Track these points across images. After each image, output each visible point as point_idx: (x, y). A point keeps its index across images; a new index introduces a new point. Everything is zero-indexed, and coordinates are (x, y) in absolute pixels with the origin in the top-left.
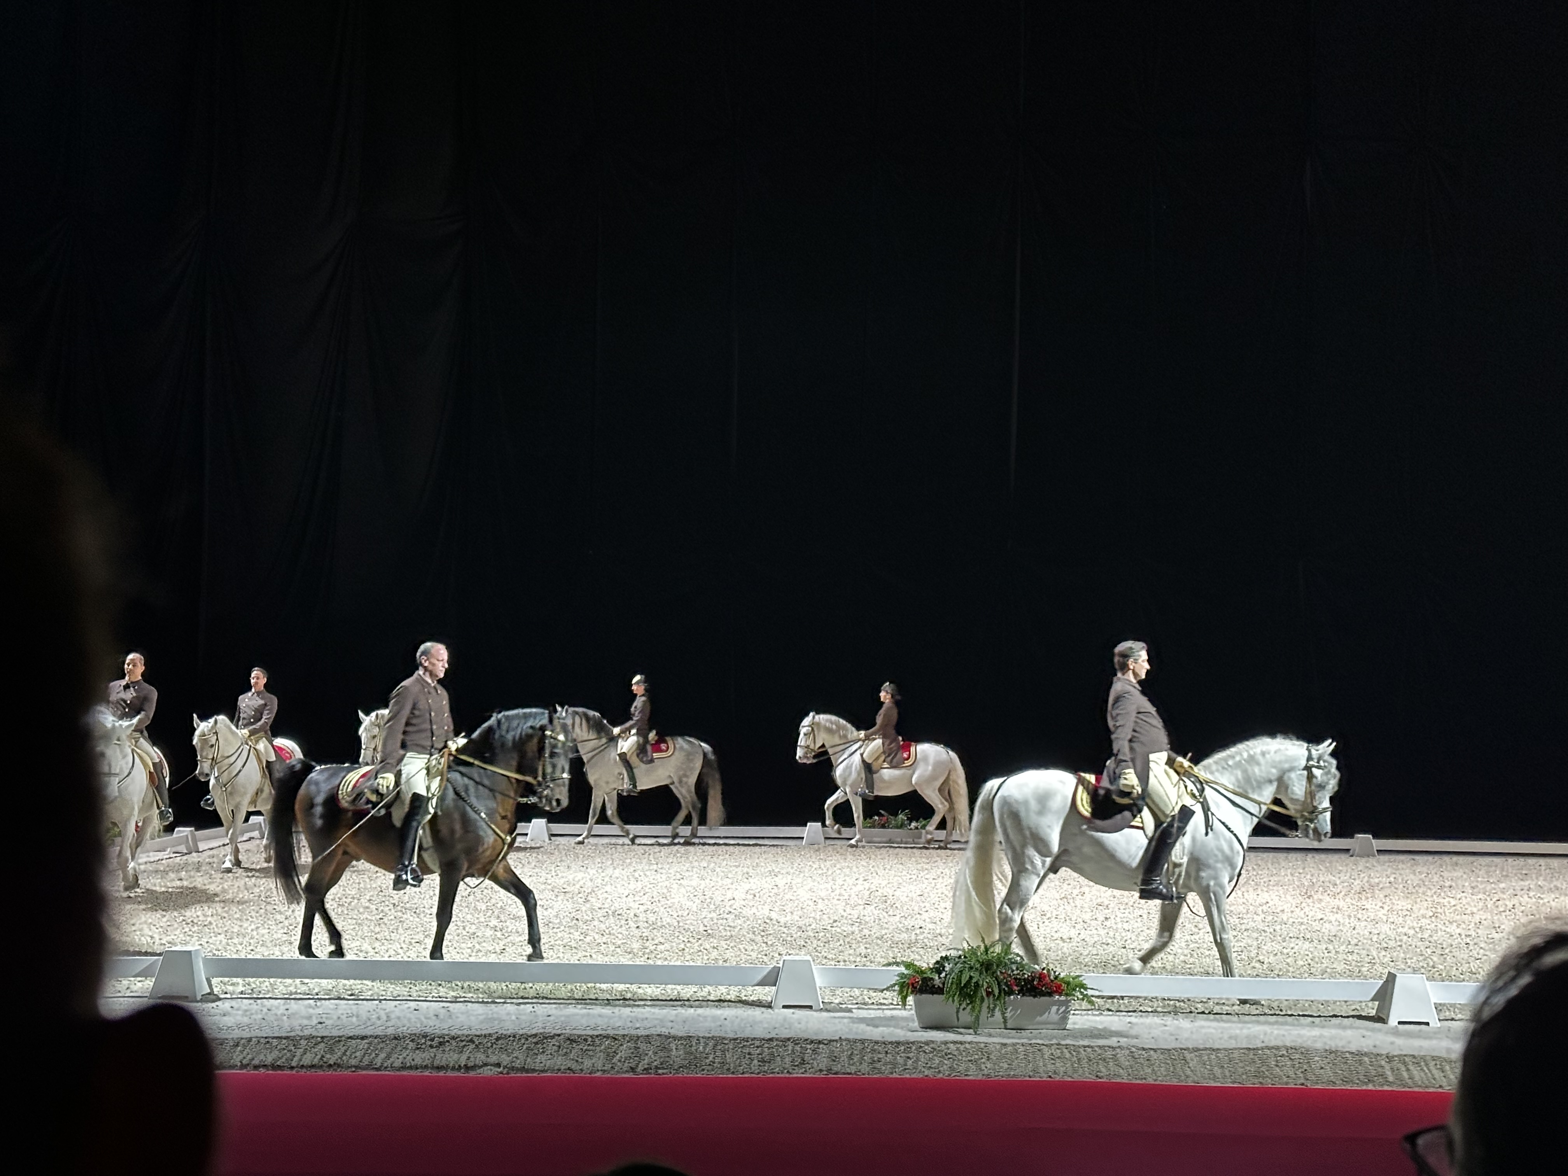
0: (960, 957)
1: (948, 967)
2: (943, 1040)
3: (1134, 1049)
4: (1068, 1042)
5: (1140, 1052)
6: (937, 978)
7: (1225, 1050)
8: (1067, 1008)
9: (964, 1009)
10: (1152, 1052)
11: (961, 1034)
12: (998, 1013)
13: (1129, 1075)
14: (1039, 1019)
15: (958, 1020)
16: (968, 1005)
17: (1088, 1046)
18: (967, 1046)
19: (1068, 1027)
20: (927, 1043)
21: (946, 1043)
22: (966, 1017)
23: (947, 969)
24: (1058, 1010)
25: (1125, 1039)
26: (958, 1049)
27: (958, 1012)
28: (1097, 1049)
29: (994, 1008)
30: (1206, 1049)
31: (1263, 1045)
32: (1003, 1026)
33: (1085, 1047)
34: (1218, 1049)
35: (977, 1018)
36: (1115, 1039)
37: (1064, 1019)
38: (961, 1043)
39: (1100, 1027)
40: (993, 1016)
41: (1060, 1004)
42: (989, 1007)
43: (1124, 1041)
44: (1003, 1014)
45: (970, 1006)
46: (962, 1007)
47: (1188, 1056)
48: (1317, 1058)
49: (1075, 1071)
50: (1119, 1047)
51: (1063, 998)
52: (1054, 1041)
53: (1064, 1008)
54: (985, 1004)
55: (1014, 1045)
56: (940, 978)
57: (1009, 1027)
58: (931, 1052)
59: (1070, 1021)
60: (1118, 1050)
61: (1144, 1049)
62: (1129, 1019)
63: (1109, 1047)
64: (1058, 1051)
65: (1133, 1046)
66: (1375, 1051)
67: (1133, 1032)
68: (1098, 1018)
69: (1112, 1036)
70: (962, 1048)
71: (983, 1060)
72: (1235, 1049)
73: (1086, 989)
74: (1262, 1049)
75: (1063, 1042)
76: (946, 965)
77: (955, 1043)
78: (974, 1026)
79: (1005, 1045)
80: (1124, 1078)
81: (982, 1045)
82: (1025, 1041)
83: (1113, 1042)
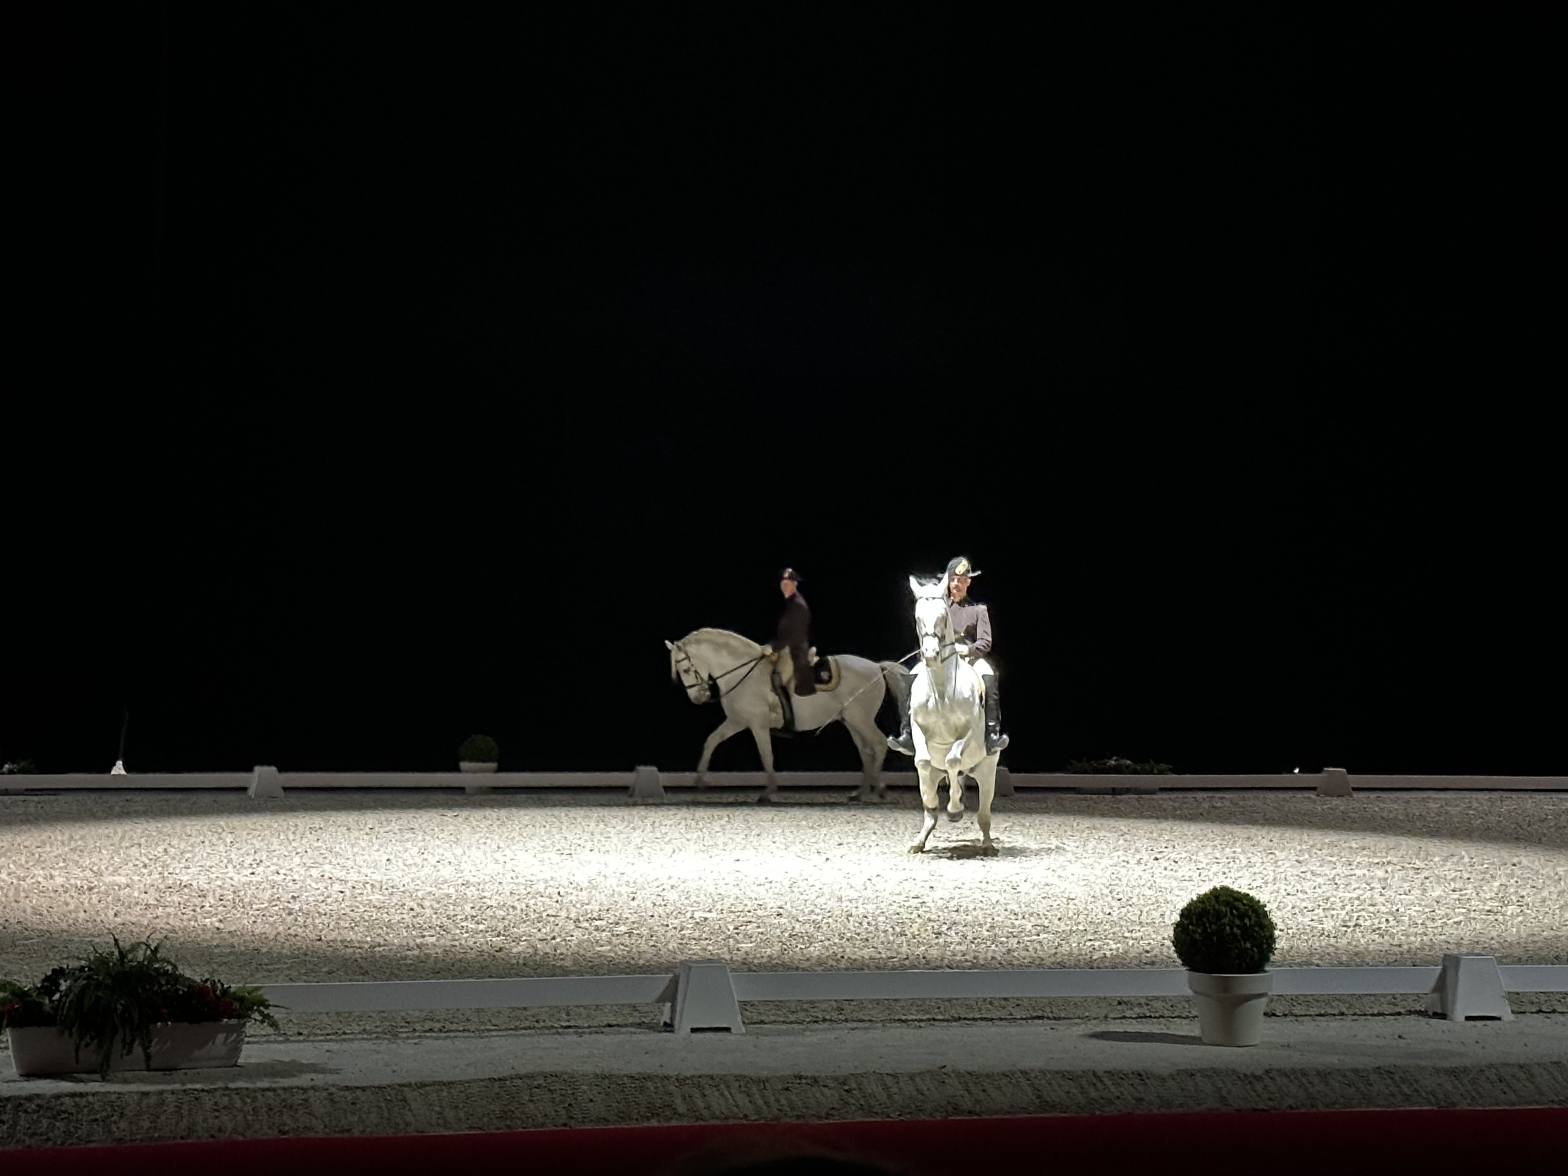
0: (82, 969)
1: (64, 986)
2: (55, 1091)
3: (333, 1090)
4: (240, 1084)
5: (341, 1093)
6: (47, 1001)
7: (461, 1083)
8: (238, 1036)
9: (87, 1045)
10: (359, 1092)
11: (82, 1081)
12: (138, 1049)
13: (325, 1126)
14: (197, 1053)
15: (77, 1061)
16: (92, 1039)
17: (268, 1089)
18: (90, 1098)
19: (241, 1061)
20: (30, 1098)
21: (58, 1097)
22: (90, 1055)
23: (63, 987)
24: (226, 1038)
25: (321, 1076)
26: (77, 1105)
27: (77, 1051)
28: (280, 1092)
29: (133, 1041)
30: (434, 1084)
31: (513, 1072)
32: (143, 1066)
33: (264, 1090)
34: (451, 1083)
35: (107, 1058)
36: (309, 1076)
37: (236, 1050)
38: (81, 1095)
39: (286, 1059)
40: (130, 1052)
41: (230, 1030)
42: (124, 1041)
43: (319, 1079)
44: (146, 1048)
45: (96, 1041)
46: (83, 1043)
47: (409, 1094)
48: (584, 1087)
49: (248, 1126)
50: (313, 1088)
51: (234, 1021)
52: (220, 1084)
53: (235, 1035)
54: (119, 1037)
55: (161, 1093)
56: (51, 1001)
57: (152, 1067)
58: (35, 1112)
59: (243, 1054)
60: (311, 1093)
61: (347, 1088)
62: (326, 1046)
63: (298, 1088)
64: (226, 1099)
65: (333, 1086)
66: (661, 1072)
67: (332, 1065)
68: (282, 1047)
69: (301, 1072)
70: (83, 1102)
71: (113, 1119)
72: (475, 1081)
73: (267, 1007)
74: (511, 1078)
75: (232, 1085)
76: (62, 981)
77: (73, 1095)
78: (102, 1071)
79: (146, 1094)
80: (319, 1131)
81: (113, 1097)
82: (177, 1086)
83: (304, 1080)
